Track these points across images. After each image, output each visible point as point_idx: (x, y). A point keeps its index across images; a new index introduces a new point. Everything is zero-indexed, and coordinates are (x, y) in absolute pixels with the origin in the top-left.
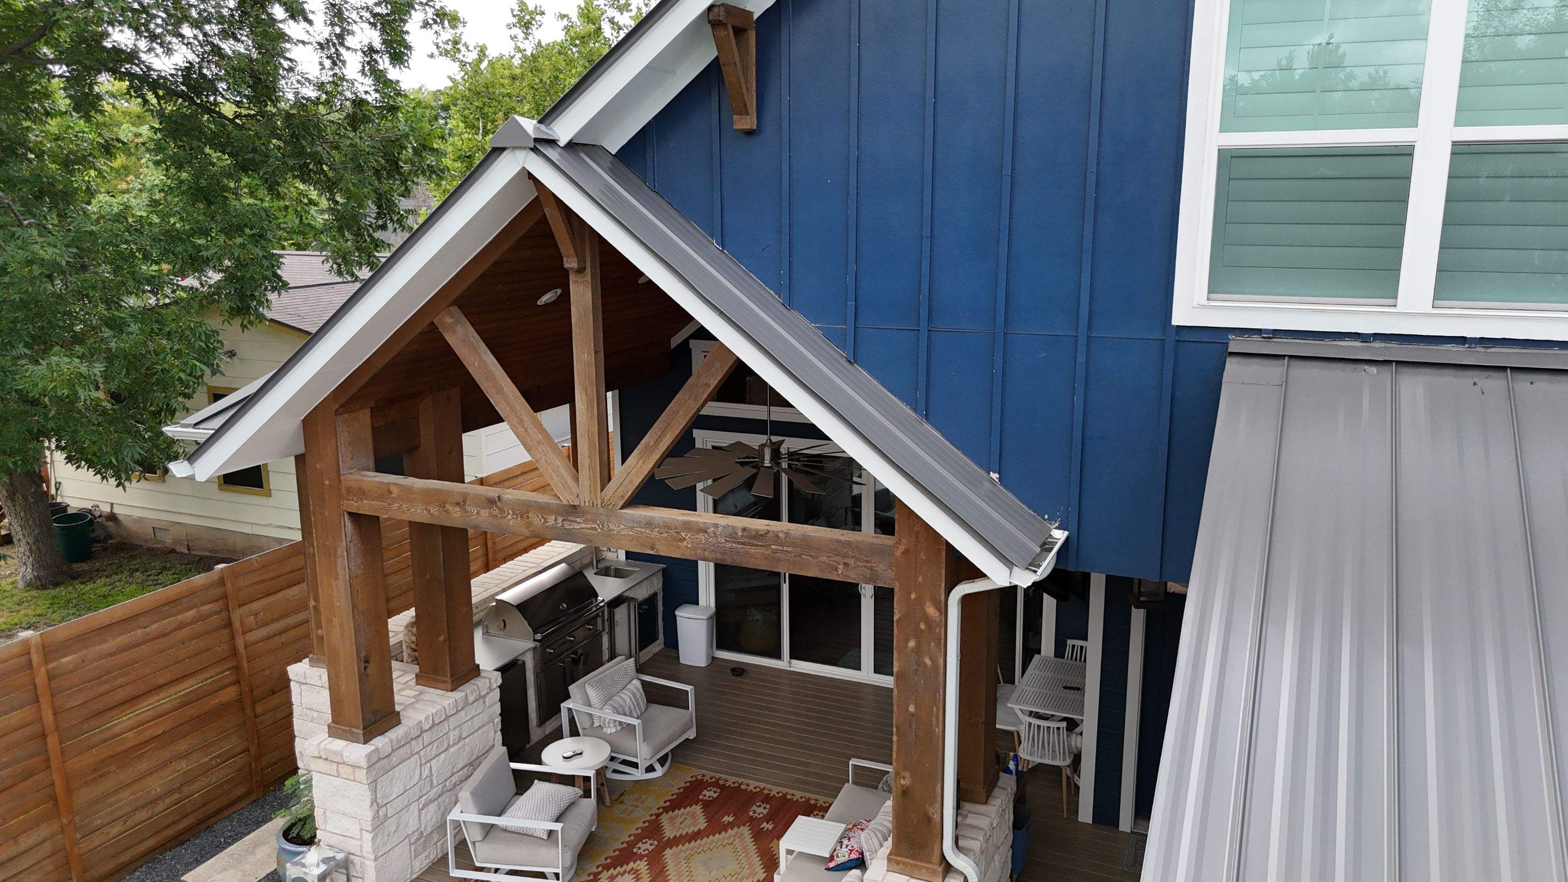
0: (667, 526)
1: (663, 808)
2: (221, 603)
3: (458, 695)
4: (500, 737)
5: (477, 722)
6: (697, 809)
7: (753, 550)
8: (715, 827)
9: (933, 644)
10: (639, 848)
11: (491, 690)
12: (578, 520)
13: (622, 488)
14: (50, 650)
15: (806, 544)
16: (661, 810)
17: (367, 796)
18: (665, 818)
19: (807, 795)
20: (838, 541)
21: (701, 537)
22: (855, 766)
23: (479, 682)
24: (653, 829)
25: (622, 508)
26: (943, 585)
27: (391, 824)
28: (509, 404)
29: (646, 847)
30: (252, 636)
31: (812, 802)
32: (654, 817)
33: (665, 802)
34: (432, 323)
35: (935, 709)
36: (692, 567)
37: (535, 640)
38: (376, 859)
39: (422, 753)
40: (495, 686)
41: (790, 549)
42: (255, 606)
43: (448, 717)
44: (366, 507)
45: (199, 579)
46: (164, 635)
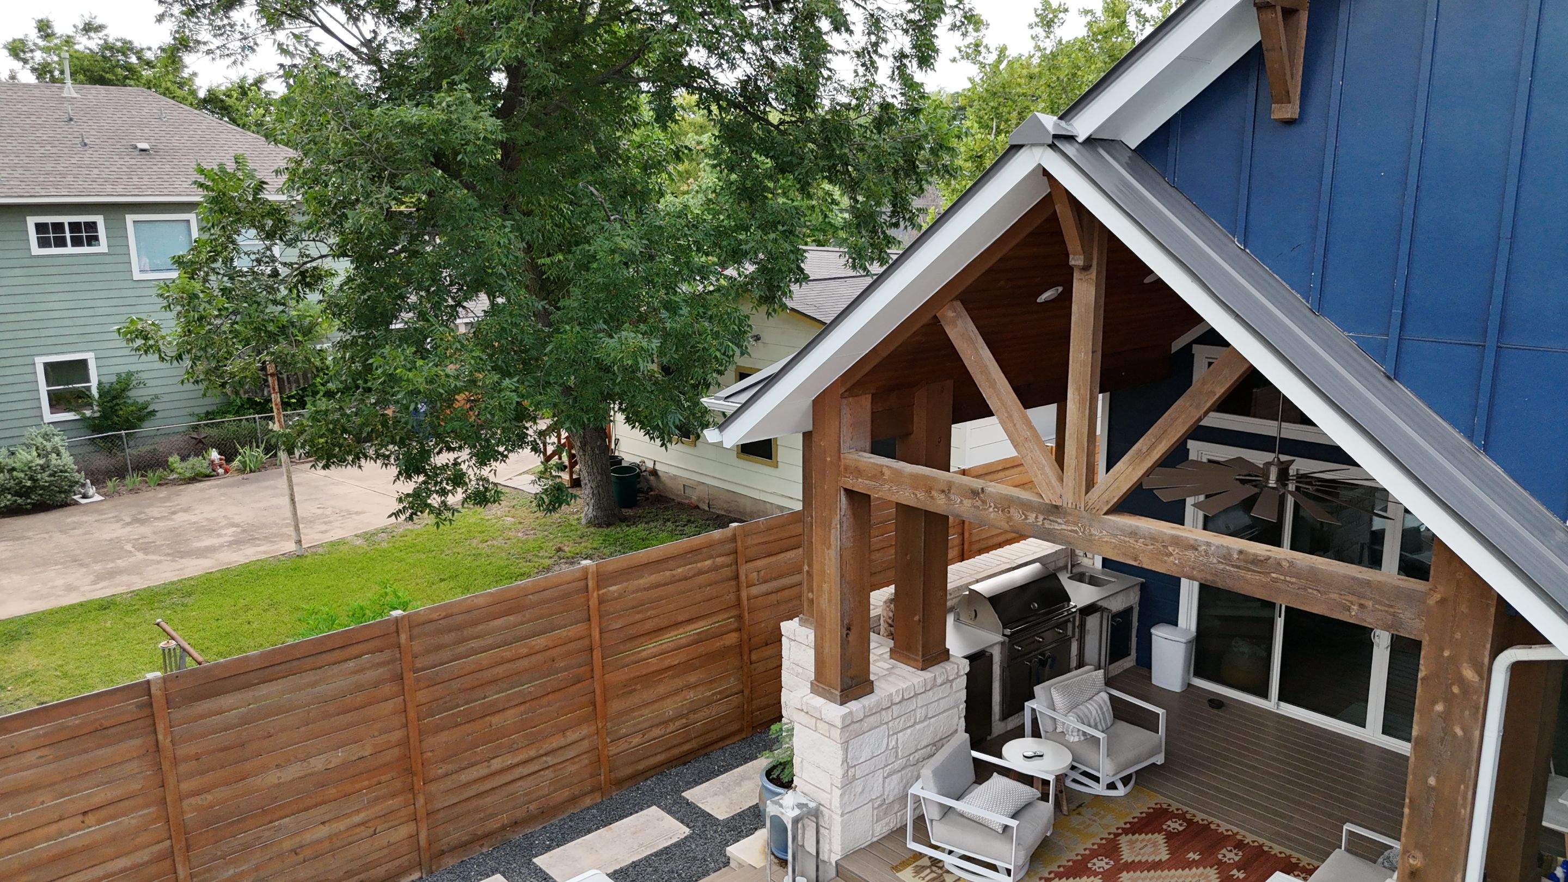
0: (1154, 538)
1: (1123, 829)
2: (732, 557)
3: (928, 675)
4: (964, 724)
5: (944, 704)
6: (1160, 838)
7: (1249, 575)
8: (1177, 862)
9: (1467, 713)
10: (1094, 864)
11: (958, 676)
12: (1059, 520)
13: (1107, 493)
14: (603, 579)
15: (1313, 576)
16: (1120, 831)
17: (840, 754)
18: (1123, 840)
19: (1288, 852)
20: (1354, 579)
21: (1191, 554)
22: (1350, 833)
23: (947, 666)
24: (1110, 849)
25: (1106, 514)
26: (1488, 646)
27: (858, 788)
28: (1000, 399)
29: (1101, 864)
30: (755, 590)
31: (1294, 861)
32: (1112, 836)
33: (1125, 823)
34: (935, 316)
35: (1462, 787)
36: (1173, 584)
37: (1004, 635)
38: (842, 815)
39: (891, 724)
40: (962, 673)
41: (1294, 580)
42: (759, 563)
43: (916, 695)
44: (860, 485)
45: (717, 534)
46: (686, 579)
